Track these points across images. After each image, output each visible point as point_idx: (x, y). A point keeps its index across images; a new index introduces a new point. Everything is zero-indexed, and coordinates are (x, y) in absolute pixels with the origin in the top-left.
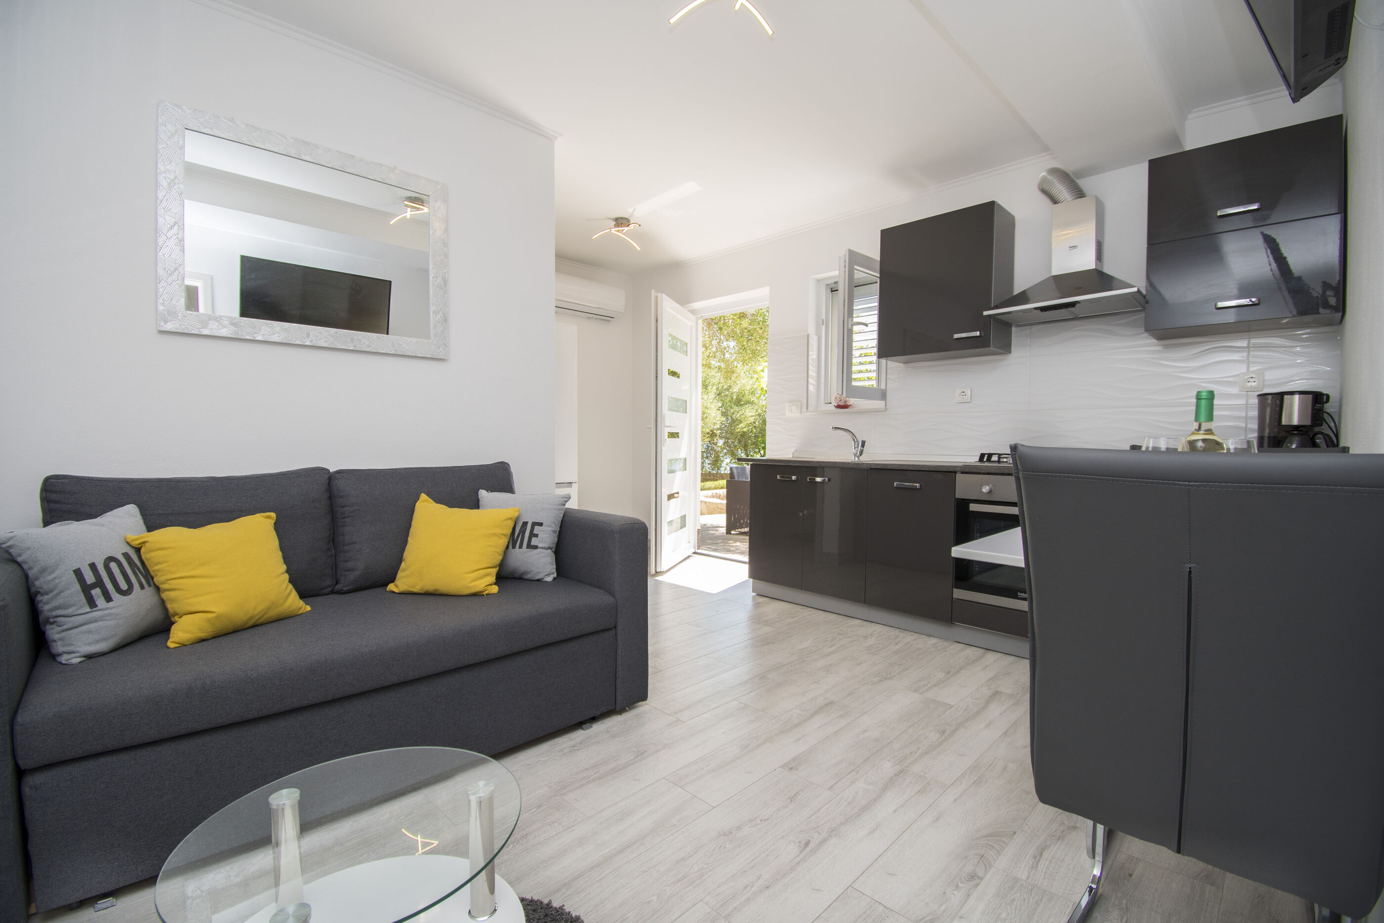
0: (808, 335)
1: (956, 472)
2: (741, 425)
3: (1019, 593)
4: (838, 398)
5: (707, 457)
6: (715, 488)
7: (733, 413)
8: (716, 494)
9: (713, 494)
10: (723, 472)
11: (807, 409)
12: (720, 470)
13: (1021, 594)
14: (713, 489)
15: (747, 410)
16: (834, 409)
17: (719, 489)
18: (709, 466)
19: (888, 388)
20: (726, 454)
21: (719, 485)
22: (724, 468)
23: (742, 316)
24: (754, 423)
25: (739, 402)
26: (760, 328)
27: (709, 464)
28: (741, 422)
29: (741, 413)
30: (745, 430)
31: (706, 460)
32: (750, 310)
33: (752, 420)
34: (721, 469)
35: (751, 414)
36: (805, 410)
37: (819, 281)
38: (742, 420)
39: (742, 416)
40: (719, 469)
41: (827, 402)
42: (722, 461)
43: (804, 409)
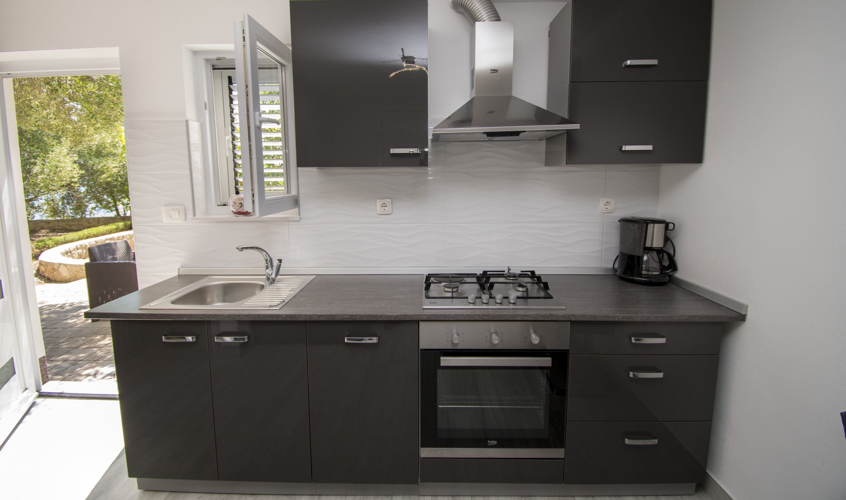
0: (187, 122)
1: (418, 322)
2: (104, 176)
3: (489, 441)
4: (237, 204)
5: (68, 203)
6: (80, 239)
7: (94, 165)
8: (81, 245)
9: (77, 246)
10: (88, 216)
11: (194, 215)
12: (85, 214)
13: (491, 442)
14: (77, 241)
15: (109, 162)
16: (233, 216)
17: (85, 239)
18: (71, 211)
19: (300, 195)
20: (90, 199)
21: (84, 235)
22: (89, 212)
23: (87, 79)
24: (119, 172)
25: (99, 153)
26: (112, 94)
27: (71, 209)
28: (103, 173)
29: (102, 164)
30: (109, 179)
31: (68, 206)
32: (97, 73)
33: (115, 170)
34: (87, 213)
35: (114, 165)
36: (192, 216)
37: (195, 53)
38: (105, 171)
39: (104, 167)
40: (83, 213)
41: (219, 204)
42: (87, 206)
43: (190, 215)
